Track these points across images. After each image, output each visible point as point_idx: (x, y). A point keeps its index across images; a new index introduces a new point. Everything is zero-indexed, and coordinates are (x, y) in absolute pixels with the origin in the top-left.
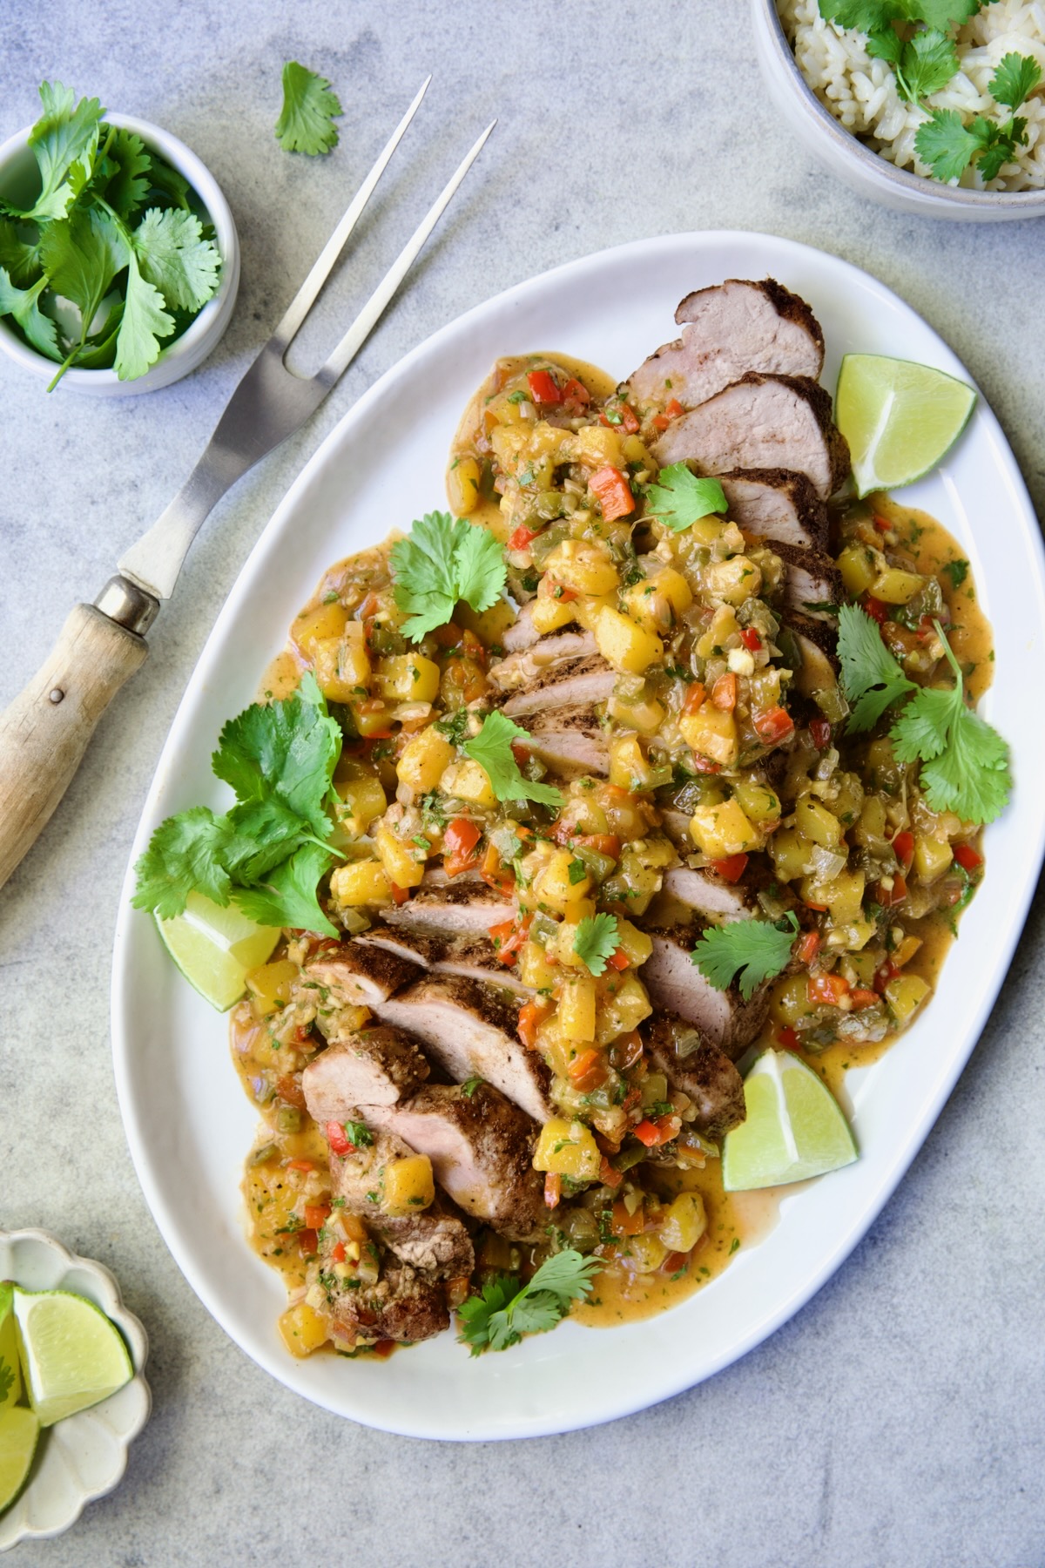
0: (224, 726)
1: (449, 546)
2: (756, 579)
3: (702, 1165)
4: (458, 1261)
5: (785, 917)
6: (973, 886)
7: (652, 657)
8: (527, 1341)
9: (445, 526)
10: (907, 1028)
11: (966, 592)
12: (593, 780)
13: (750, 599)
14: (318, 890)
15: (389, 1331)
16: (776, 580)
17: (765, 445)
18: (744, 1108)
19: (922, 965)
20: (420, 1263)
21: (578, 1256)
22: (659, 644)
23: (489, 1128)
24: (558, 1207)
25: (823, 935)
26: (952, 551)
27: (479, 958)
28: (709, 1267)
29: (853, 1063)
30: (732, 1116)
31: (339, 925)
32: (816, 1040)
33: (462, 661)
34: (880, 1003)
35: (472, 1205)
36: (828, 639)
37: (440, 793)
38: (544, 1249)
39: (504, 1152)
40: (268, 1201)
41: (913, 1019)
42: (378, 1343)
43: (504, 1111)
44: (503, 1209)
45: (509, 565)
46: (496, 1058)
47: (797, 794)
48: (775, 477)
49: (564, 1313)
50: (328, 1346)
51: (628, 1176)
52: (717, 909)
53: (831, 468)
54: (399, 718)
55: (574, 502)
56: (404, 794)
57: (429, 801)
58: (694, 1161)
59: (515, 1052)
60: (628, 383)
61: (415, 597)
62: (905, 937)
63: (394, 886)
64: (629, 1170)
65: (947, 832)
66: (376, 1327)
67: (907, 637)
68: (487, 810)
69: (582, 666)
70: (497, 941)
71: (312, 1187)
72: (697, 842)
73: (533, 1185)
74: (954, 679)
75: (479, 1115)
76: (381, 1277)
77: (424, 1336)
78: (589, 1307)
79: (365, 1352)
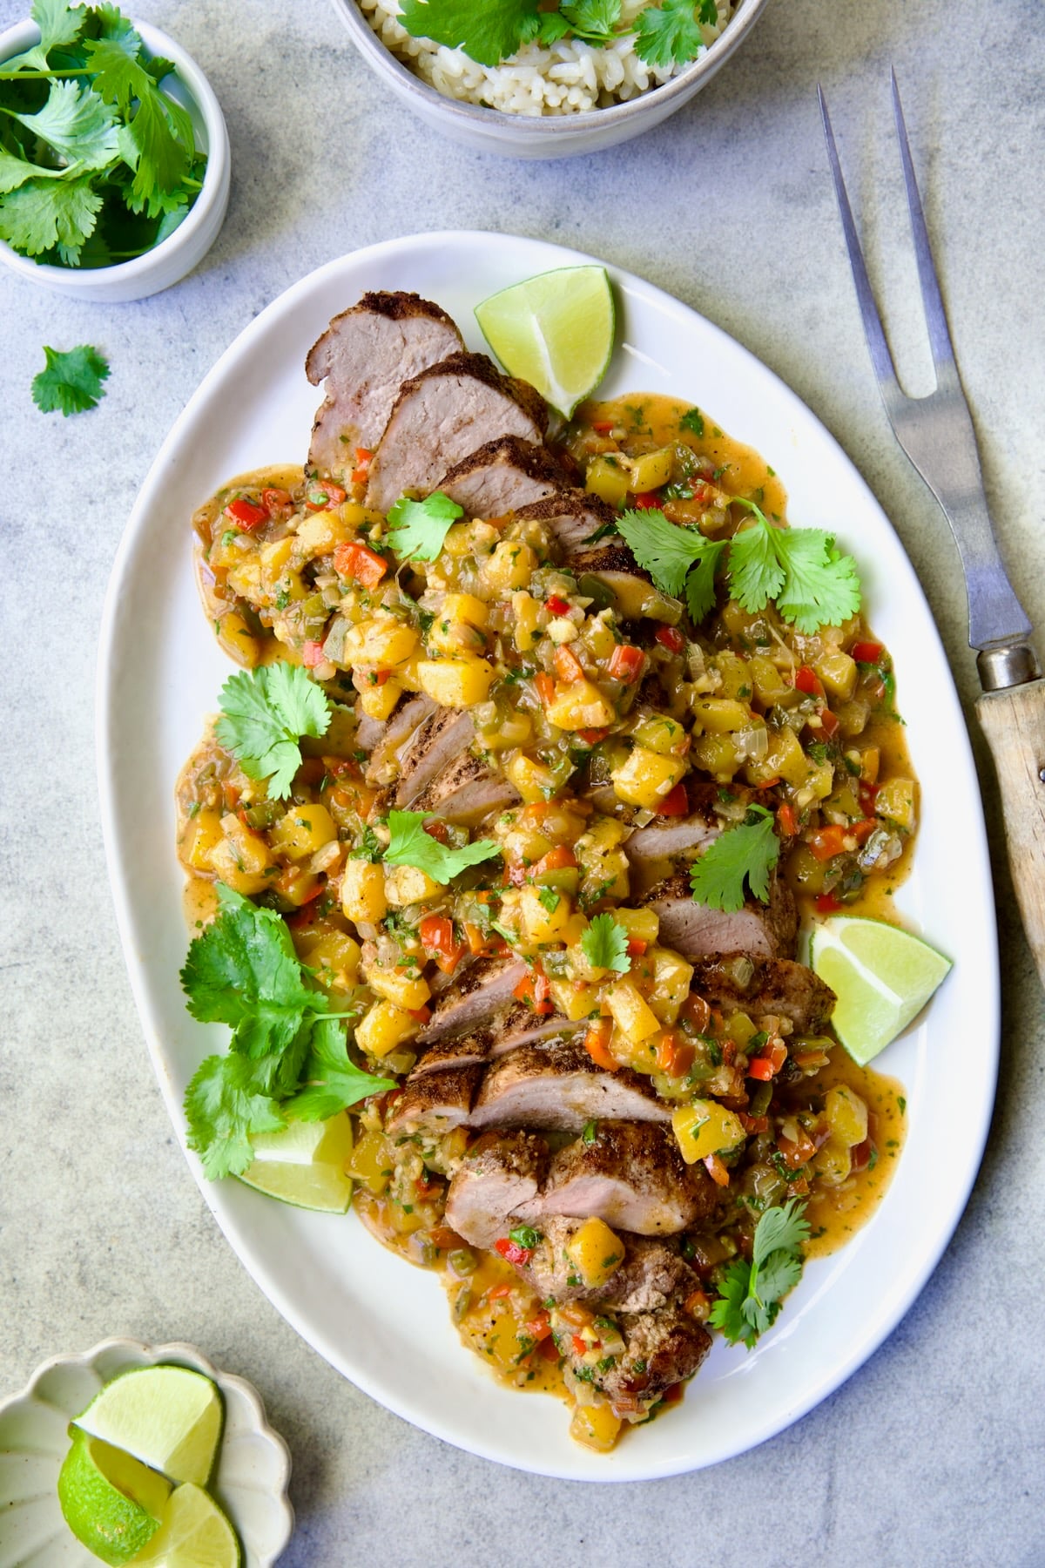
0: (181, 978)
1: (260, 698)
2: (527, 552)
3: (826, 1061)
4: (681, 1283)
5: (749, 811)
6: (888, 671)
7: (487, 679)
8: (785, 1304)
9: (245, 683)
10: (917, 827)
11: (712, 434)
12: (511, 811)
13: (534, 573)
14: (351, 1059)
15: (664, 1380)
16: (544, 540)
17: (459, 434)
18: (827, 989)
19: (891, 766)
20: (652, 1306)
21: (778, 1209)
22: (485, 664)
23: (629, 1157)
24: (732, 1179)
25: (792, 804)
26: (677, 410)
27: (522, 1023)
28: (893, 1137)
29: (893, 885)
30: (823, 1003)
31: (390, 1074)
32: (849, 889)
33: (337, 785)
34: (879, 823)
35: (661, 1227)
36: (623, 559)
37: (394, 909)
38: (746, 1221)
39: (655, 1167)
40: (493, 1340)
41: (917, 816)
42: (664, 1394)
43: (631, 1134)
44: (688, 1213)
45: (318, 683)
46: (593, 1096)
47: (687, 703)
48: (486, 454)
49: (801, 1259)
50: (625, 1426)
51: (773, 1112)
52: (689, 844)
53: (527, 415)
54: (319, 870)
55: (335, 594)
56: (365, 931)
57: (390, 922)
58: (817, 1063)
59: (606, 1080)
60: (310, 462)
61: (262, 760)
62: (862, 755)
63: (411, 1012)
64: (769, 1107)
65: (835, 644)
66: (651, 1385)
67: (690, 506)
68: (442, 897)
69: (436, 724)
70: (527, 999)
71: (519, 1303)
72: (633, 803)
73: (699, 1177)
74: (753, 514)
75: (613, 1153)
76: (626, 1340)
77: (696, 1362)
78: (817, 1241)
79: (660, 1408)
